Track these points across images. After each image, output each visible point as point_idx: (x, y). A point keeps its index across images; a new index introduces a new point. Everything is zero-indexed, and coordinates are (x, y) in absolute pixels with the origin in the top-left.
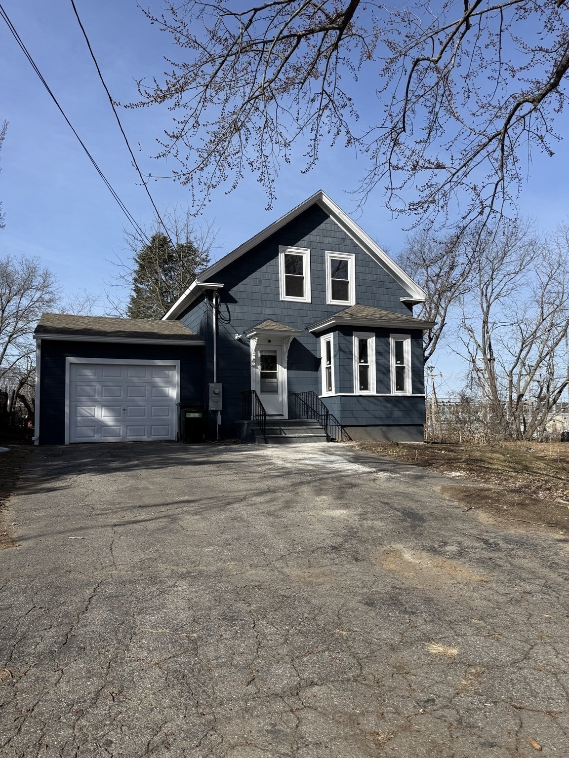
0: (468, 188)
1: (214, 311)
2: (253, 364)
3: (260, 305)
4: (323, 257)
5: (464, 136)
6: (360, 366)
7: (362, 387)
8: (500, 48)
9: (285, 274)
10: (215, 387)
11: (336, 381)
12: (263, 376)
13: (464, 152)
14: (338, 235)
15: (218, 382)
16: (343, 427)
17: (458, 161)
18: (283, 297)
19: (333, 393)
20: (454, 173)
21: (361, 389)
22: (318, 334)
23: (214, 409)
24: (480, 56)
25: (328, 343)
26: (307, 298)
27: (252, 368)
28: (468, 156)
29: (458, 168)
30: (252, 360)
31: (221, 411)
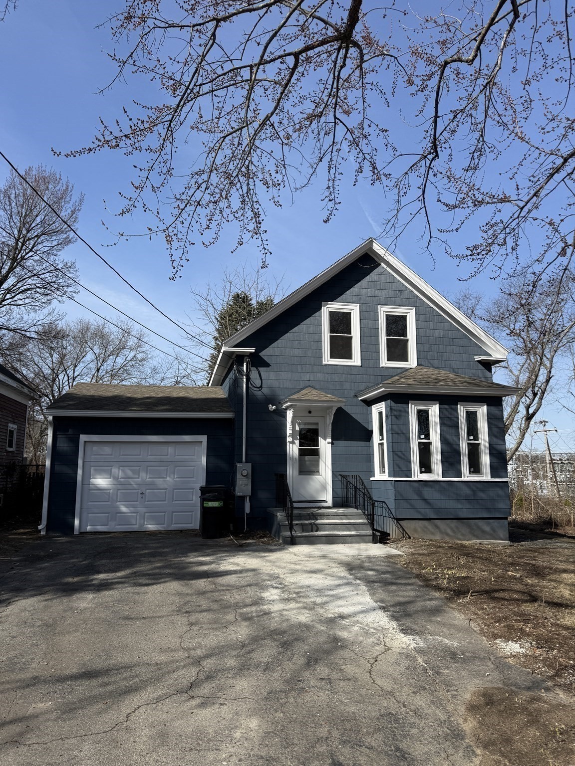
0: (544, 223)
1: (245, 380)
2: (289, 439)
3: (299, 370)
4: (376, 312)
5: (532, 158)
6: (419, 443)
7: (423, 469)
8: (568, 39)
9: (329, 334)
10: (243, 470)
11: (389, 461)
12: (302, 453)
13: (532, 179)
14: (394, 286)
15: (246, 462)
16: (398, 520)
17: (526, 190)
18: (327, 360)
19: (385, 477)
20: (521, 206)
21: (421, 472)
22: (370, 403)
23: (241, 494)
24: (542, 53)
25: (381, 414)
26: (356, 360)
27: (288, 444)
28: (539, 183)
29: (526, 199)
30: (288, 435)
31: (250, 497)
